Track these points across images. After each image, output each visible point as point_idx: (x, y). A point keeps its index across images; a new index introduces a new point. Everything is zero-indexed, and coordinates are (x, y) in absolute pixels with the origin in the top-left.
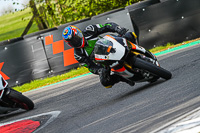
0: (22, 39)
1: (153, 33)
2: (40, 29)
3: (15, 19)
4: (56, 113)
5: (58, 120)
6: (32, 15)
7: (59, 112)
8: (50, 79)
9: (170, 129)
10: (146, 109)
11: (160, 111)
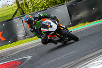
0: (12, 19)
1: (79, 16)
2: (21, 14)
3: (9, 9)
4: (29, 57)
5: (30, 61)
6: (17, 7)
7: (31, 57)
8: (26, 40)
9: (88, 65)
10: (75, 55)
11: (82, 57)
